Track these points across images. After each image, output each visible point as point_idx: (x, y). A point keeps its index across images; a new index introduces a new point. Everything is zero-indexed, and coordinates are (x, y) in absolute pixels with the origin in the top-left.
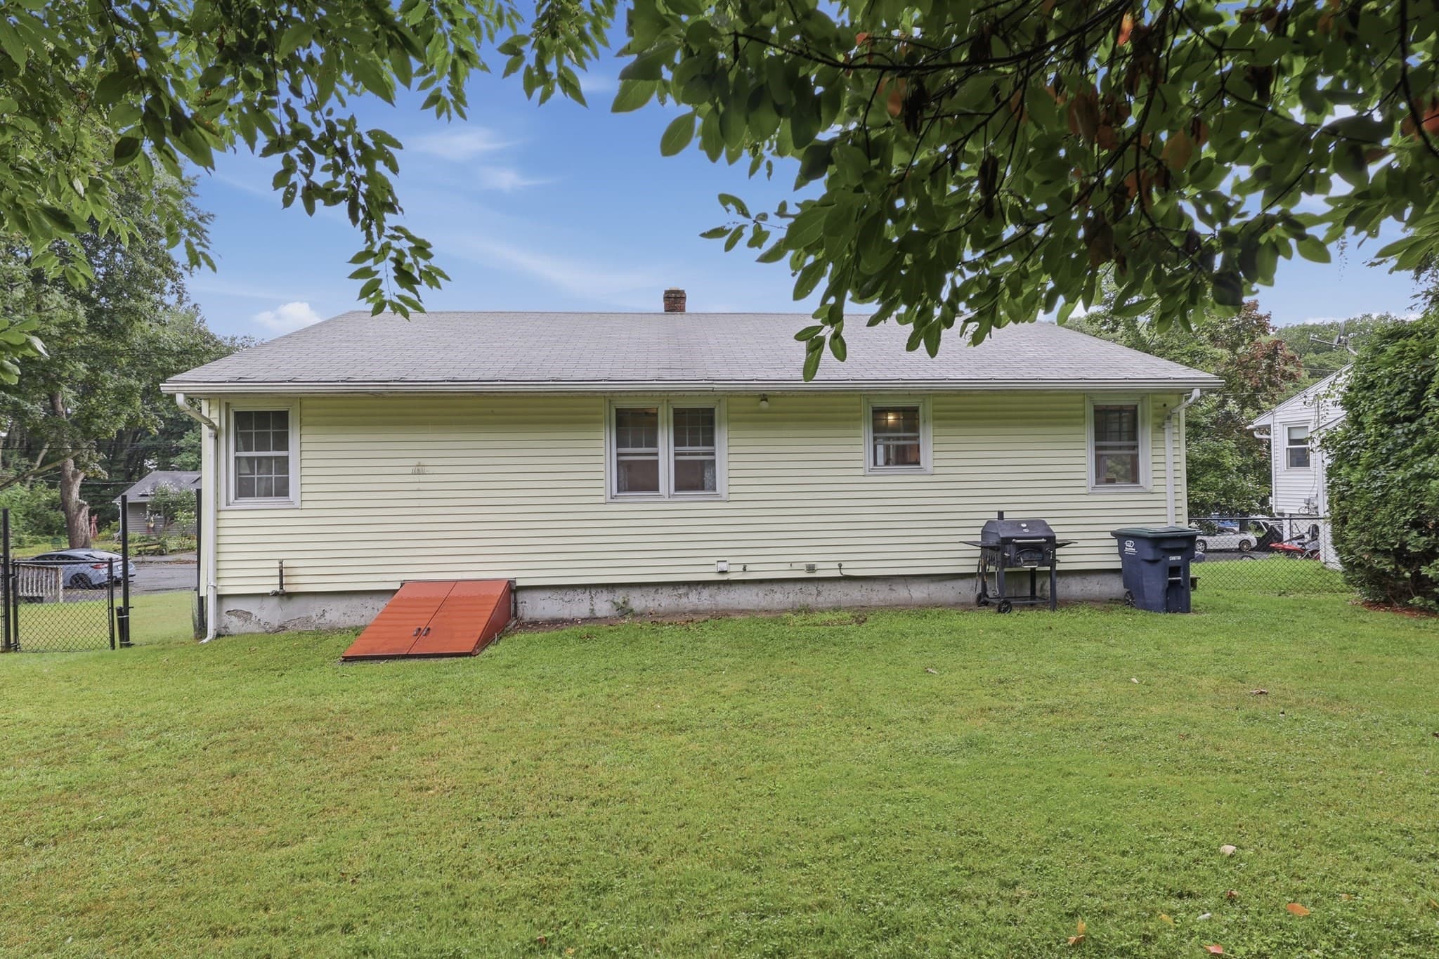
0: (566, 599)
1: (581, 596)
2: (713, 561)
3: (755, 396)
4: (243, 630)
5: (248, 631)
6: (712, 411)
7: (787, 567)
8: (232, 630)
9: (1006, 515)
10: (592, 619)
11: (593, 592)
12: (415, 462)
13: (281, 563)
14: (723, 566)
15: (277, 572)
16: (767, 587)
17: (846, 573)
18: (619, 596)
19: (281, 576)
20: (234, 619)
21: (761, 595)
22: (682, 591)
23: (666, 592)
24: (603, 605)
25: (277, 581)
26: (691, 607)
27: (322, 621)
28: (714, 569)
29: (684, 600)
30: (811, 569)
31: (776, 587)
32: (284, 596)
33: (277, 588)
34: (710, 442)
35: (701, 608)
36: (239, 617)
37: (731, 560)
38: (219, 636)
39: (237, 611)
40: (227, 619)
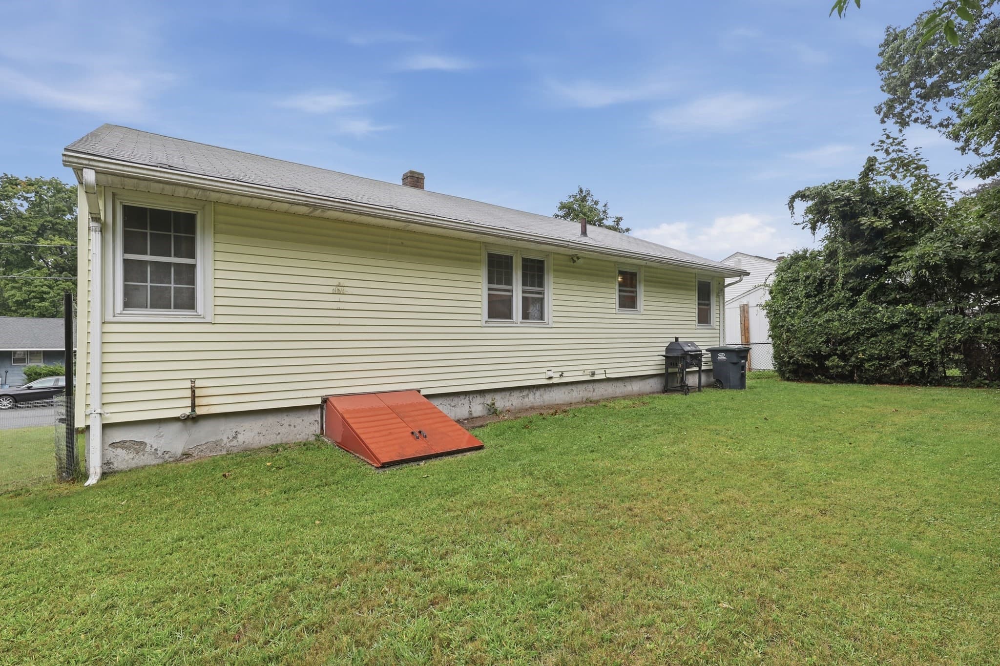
0: (453, 405)
1: (463, 401)
2: (544, 370)
3: (567, 255)
4: (133, 464)
5: (142, 464)
6: (542, 262)
7: (581, 373)
8: (117, 465)
9: (680, 340)
10: (471, 419)
11: (471, 398)
12: (336, 282)
13: (193, 382)
14: (550, 374)
15: (188, 393)
16: (569, 387)
17: (609, 376)
18: (488, 399)
19: (194, 397)
20: (119, 451)
21: (566, 393)
22: (525, 393)
23: (516, 394)
24: (478, 408)
25: (188, 403)
26: (530, 405)
27: (234, 443)
28: (543, 376)
29: (526, 400)
30: (593, 374)
31: (574, 387)
32: (193, 419)
33: (188, 411)
34: (541, 284)
35: (535, 405)
36: (127, 448)
37: (554, 369)
38: (104, 475)
39: (125, 442)
40: (111, 453)
